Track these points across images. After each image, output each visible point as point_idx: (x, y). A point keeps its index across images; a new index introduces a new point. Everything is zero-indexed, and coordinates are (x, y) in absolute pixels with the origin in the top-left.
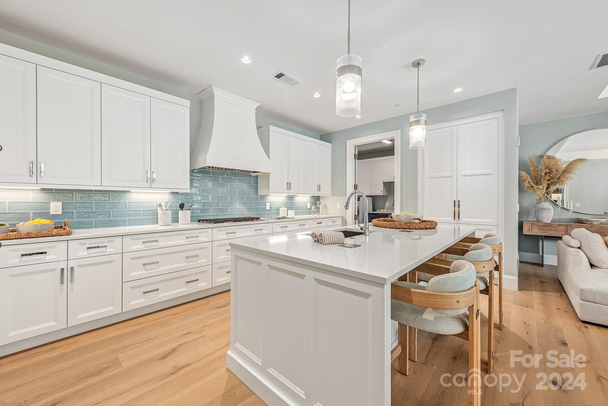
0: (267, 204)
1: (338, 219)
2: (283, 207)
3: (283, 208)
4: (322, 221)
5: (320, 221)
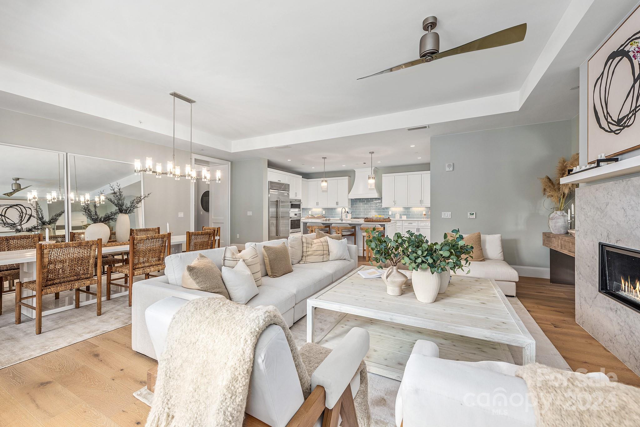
0: (389, 211)
3: (398, 214)
4: (413, 222)
5: (411, 222)
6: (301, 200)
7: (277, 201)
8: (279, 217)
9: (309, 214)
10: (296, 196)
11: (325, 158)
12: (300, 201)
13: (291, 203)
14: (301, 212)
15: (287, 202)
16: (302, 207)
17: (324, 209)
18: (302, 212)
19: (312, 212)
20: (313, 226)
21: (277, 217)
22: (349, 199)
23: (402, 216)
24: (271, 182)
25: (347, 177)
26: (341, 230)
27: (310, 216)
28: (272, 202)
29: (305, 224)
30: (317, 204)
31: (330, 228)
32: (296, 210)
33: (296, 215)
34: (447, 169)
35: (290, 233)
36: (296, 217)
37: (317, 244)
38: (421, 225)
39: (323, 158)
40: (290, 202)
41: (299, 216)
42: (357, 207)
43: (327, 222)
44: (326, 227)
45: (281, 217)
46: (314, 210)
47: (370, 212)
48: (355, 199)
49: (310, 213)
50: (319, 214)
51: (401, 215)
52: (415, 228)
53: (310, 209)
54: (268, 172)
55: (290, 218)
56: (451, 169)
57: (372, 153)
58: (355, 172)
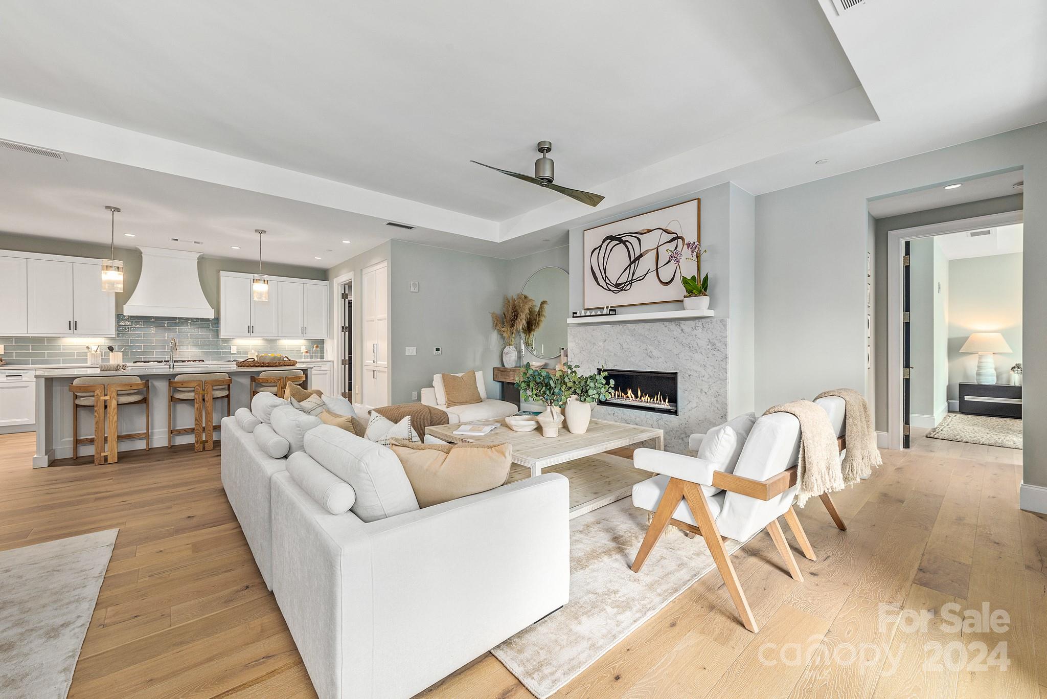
0: (231, 348)
34: (412, 289)
39: (109, 208)
42: (137, 336)
56: (417, 290)
57: (261, 232)
58: (141, 253)
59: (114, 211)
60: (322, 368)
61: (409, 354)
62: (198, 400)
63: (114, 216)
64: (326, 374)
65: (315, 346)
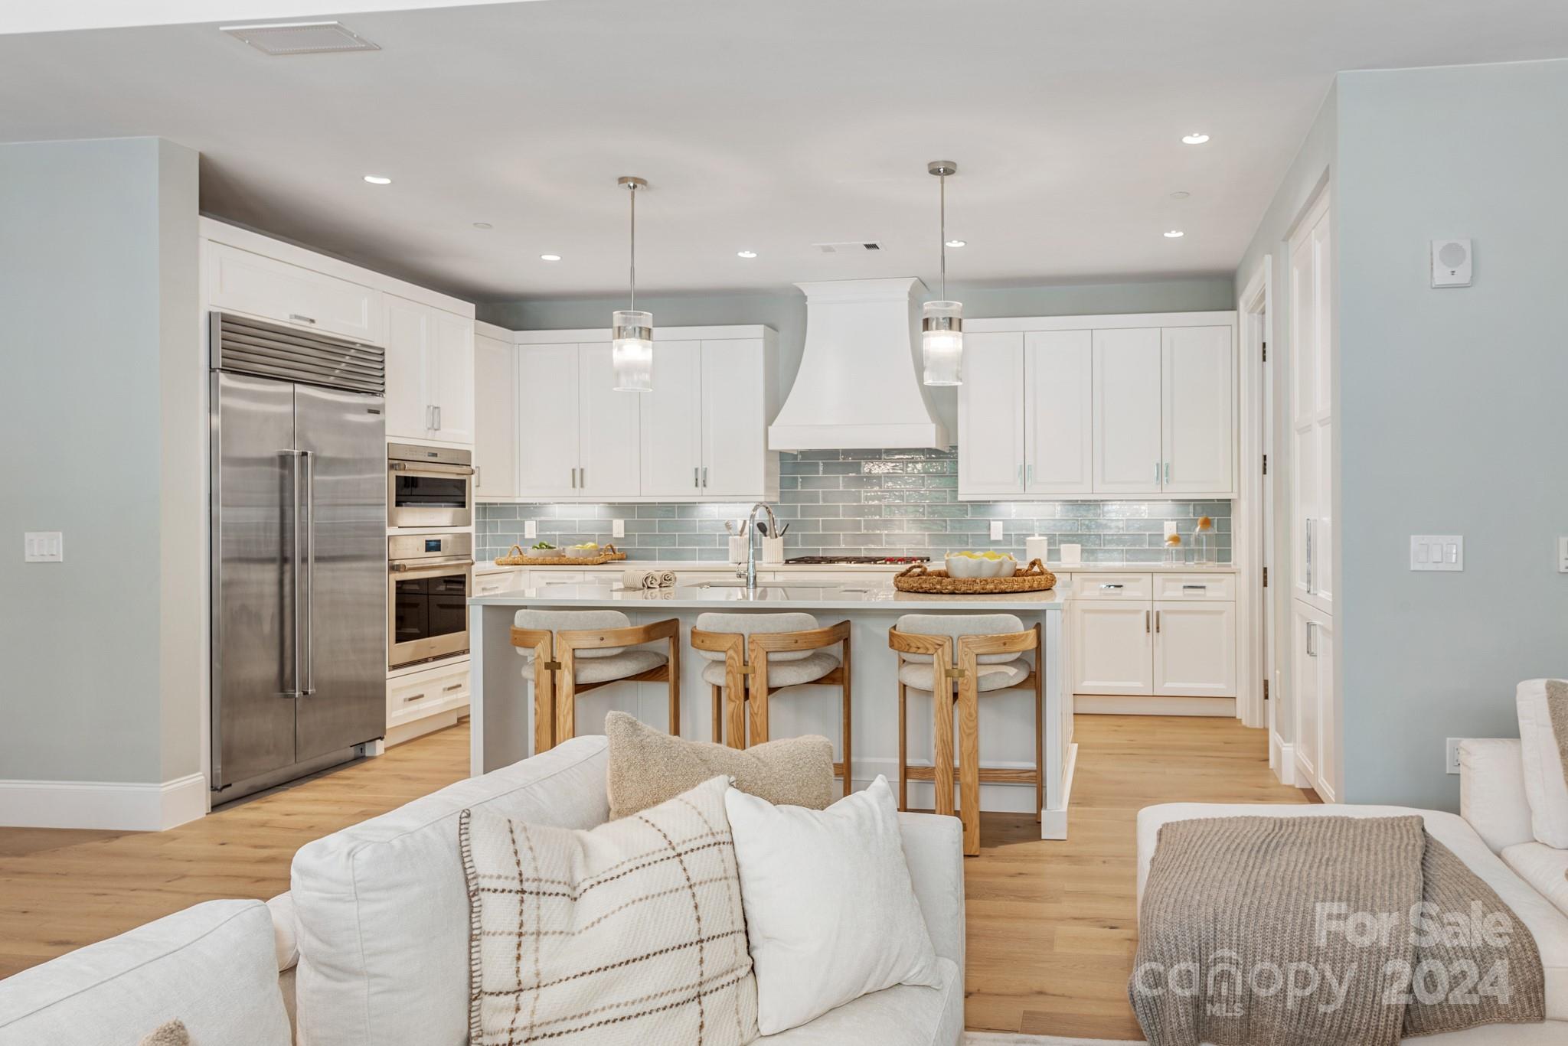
0: (992, 525)
1: (1222, 580)
2: (1037, 535)
3: (1037, 538)
4: (1125, 580)
5: (1118, 579)
6: (469, 453)
7: (284, 460)
8: (304, 560)
9: (527, 536)
10: (435, 427)
11: (637, 183)
12: (462, 459)
13: (394, 473)
14: (471, 529)
15: (369, 464)
16: (476, 495)
17: (621, 509)
18: (482, 527)
19: (541, 527)
20: (561, 634)
21: (284, 560)
22: (768, 452)
23: (1063, 547)
24: (226, 319)
25: (758, 330)
26: (762, 656)
27: (531, 553)
28: (245, 462)
29: (501, 614)
30: (578, 478)
31: (675, 638)
32: (437, 519)
33: (433, 546)
34: (1442, 275)
35: (395, 667)
36: (435, 558)
37: (636, 884)
38: (1168, 594)
39: (622, 180)
40: (392, 467)
41: (456, 557)
42: (813, 498)
43: (655, 599)
44: (651, 633)
45: (318, 559)
46: (557, 513)
47: (887, 523)
48: (805, 454)
49: (531, 530)
50: (590, 538)
51: (1052, 540)
52: (1137, 612)
53: (528, 509)
54: (206, 248)
55: (393, 568)
56: (1463, 274)
57: (943, 170)
58: (805, 298)
59: (635, 187)
60: (1209, 594)
61: (1433, 567)
62: (733, 690)
63: (635, 199)
64: (1220, 613)
65: (1201, 519)
